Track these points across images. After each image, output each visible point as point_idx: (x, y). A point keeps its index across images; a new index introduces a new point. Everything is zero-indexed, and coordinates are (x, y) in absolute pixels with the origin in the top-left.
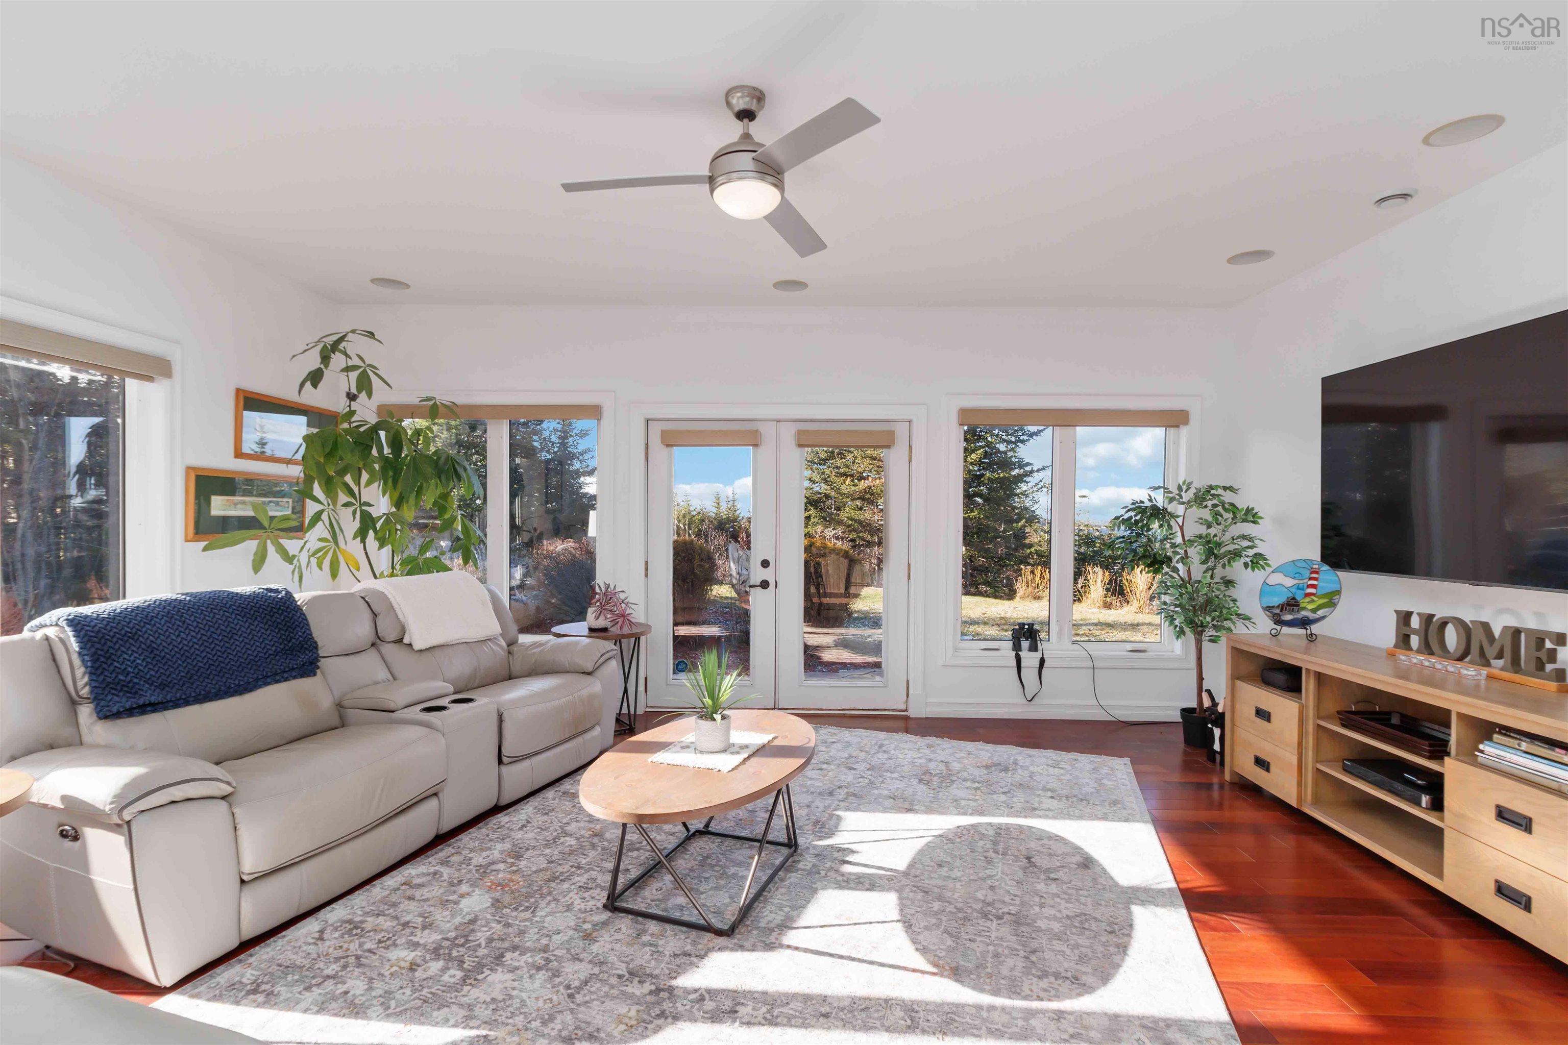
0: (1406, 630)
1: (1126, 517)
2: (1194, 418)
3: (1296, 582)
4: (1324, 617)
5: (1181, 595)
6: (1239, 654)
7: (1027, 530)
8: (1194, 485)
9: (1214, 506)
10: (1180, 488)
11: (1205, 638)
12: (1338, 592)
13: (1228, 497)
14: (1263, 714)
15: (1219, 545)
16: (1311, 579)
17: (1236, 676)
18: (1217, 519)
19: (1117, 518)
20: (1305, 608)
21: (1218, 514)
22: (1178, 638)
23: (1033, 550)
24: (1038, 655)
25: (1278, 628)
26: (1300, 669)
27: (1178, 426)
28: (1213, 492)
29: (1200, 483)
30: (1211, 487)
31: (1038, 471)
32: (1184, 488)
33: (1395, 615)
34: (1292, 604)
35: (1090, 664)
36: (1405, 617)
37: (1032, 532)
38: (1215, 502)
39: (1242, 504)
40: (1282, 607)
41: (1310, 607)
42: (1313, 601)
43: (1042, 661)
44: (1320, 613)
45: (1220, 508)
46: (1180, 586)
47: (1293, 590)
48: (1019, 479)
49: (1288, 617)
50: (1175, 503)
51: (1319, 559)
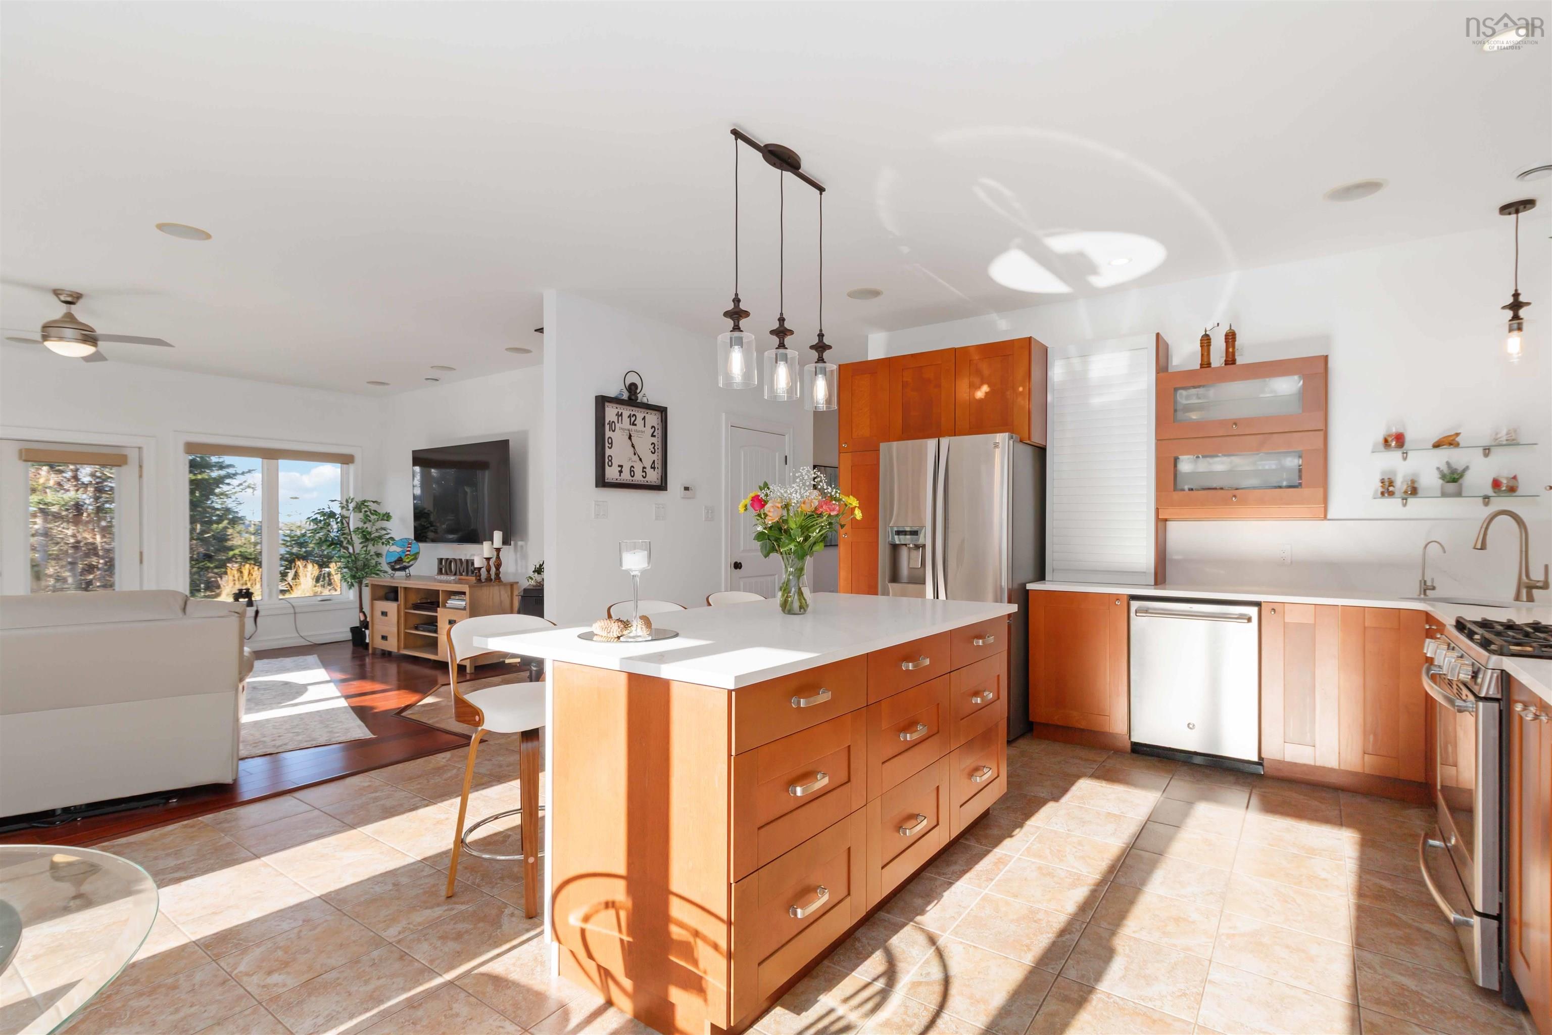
0: (441, 567)
1: (314, 517)
2: (358, 459)
3: (402, 549)
4: (412, 565)
5: (348, 562)
6: (375, 587)
7: (230, 531)
8: (355, 500)
9: (366, 511)
10: (347, 501)
11: (363, 585)
12: (418, 553)
13: (373, 506)
14: (384, 614)
15: (370, 533)
16: (408, 547)
17: (374, 598)
18: (367, 519)
19: (309, 518)
20: (405, 562)
21: (368, 516)
22: (350, 588)
23: (237, 552)
24: (254, 609)
25: (394, 572)
26: (397, 587)
27: (348, 464)
28: (366, 504)
29: (359, 499)
30: (365, 501)
31: (243, 473)
32: (350, 501)
33: (437, 560)
34: (400, 560)
35: (292, 611)
36: (441, 560)
37: (236, 535)
38: (366, 509)
39: (382, 511)
40: (396, 562)
41: (407, 560)
42: (408, 558)
43: (257, 612)
44: (411, 563)
45: (368, 513)
46: (348, 557)
47: (401, 553)
48: (219, 481)
49: (398, 567)
50: (345, 509)
51: (413, 538)
